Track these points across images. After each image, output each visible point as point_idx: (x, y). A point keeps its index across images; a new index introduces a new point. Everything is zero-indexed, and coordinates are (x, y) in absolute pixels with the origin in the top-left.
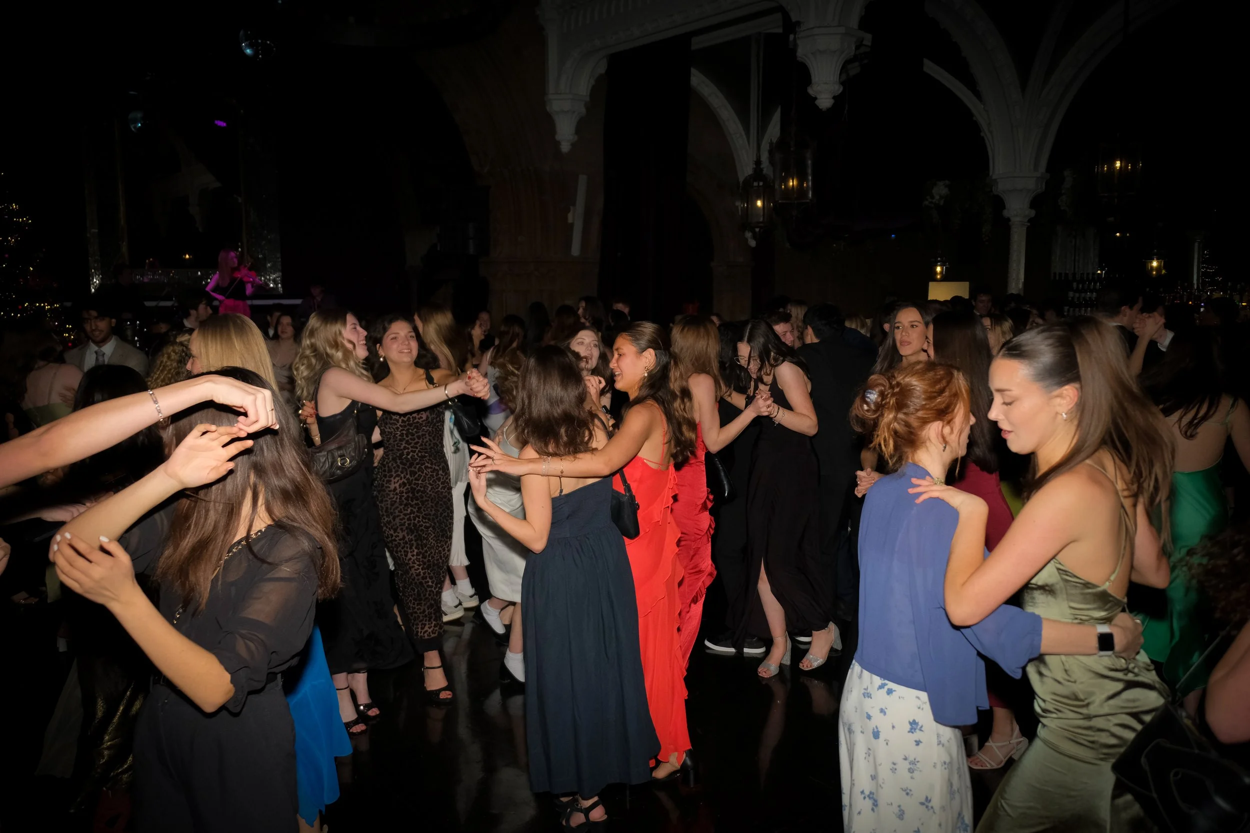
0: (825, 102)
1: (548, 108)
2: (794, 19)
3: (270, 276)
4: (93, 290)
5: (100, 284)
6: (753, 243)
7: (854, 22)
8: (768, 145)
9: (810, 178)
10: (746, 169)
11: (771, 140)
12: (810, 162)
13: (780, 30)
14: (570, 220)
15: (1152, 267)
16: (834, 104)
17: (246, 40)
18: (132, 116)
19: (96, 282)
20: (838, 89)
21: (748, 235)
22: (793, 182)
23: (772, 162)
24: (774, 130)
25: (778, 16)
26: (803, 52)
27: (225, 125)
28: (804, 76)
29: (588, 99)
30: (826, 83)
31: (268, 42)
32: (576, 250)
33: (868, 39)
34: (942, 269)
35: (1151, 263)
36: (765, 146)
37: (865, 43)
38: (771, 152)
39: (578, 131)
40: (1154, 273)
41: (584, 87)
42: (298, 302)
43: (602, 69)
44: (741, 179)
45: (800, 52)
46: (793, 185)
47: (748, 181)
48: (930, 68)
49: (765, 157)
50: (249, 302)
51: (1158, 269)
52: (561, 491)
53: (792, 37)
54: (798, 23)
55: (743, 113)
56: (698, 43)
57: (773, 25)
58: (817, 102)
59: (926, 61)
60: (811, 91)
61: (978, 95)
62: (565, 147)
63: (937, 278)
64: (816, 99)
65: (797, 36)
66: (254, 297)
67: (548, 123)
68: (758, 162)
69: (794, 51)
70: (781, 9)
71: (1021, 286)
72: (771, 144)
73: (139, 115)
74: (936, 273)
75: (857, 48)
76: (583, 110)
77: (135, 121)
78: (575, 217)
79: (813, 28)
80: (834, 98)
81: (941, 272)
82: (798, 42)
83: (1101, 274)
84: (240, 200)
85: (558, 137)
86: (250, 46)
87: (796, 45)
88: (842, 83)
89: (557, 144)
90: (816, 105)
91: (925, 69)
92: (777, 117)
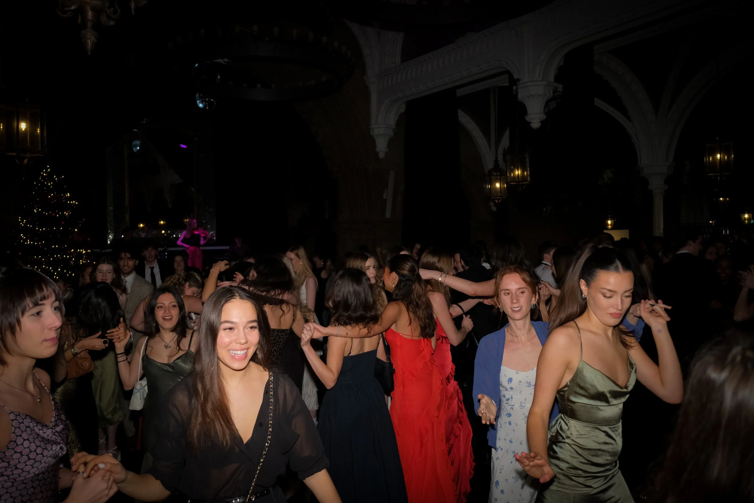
0: (536, 124)
1: (371, 133)
2: (515, 78)
3: (209, 233)
4: (109, 242)
5: (113, 239)
6: (494, 209)
7: (552, 78)
8: (502, 151)
9: (528, 169)
10: (489, 165)
11: (504, 148)
12: (528, 160)
13: (507, 84)
14: (385, 197)
15: (745, 218)
16: (541, 126)
17: (200, 99)
18: (134, 143)
19: (111, 238)
20: (543, 117)
21: (492, 204)
22: (518, 172)
23: (505, 160)
24: (505, 141)
25: (506, 76)
26: (521, 96)
27: (186, 147)
28: (523, 110)
29: (394, 127)
30: (536, 114)
31: (212, 100)
32: (388, 215)
33: (560, 87)
34: (612, 222)
35: (744, 215)
36: (500, 151)
37: (558, 90)
38: (504, 155)
39: (389, 145)
40: (746, 222)
41: (392, 120)
42: (227, 248)
43: (403, 110)
44: (486, 172)
45: (520, 96)
46: (518, 174)
47: (490, 173)
48: (598, 103)
49: (500, 158)
50: (202, 248)
51: (749, 219)
52: (350, 353)
53: (514, 88)
54: (518, 80)
55: (486, 133)
56: (460, 93)
57: (504, 82)
58: (531, 125)
59: (596, 99)
60: (528, 118)
61: (629, 118)
62: (382, 155)
63: (609, 228)
64: (530, 123)
65: (518, 87)
66: (206, 245)
67: (372, 141)
68: (496, 161)
69: (516, 96)
70: (508, 72)
71: (662, 231)
72: (504, 150)
73: (138, 142)
74: (608, 225)
75: (554, 93)
76: (392, 134)
77: (136, 146)
78: (388, 195)
79: (527, 82)
80: (541, 122)
81: (611, 225)
82: (519, 90)
83: (712, 223)
84: (193, 189)
85: (377, 150)
86: (202, 102)
87: (517, 92)
88: (546, 113)
89: (377, 154)
90: (530, 127)
91: (596, 104)
92: (507, 134)
